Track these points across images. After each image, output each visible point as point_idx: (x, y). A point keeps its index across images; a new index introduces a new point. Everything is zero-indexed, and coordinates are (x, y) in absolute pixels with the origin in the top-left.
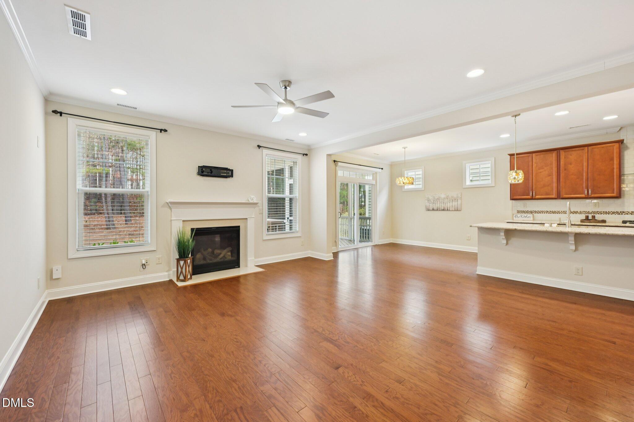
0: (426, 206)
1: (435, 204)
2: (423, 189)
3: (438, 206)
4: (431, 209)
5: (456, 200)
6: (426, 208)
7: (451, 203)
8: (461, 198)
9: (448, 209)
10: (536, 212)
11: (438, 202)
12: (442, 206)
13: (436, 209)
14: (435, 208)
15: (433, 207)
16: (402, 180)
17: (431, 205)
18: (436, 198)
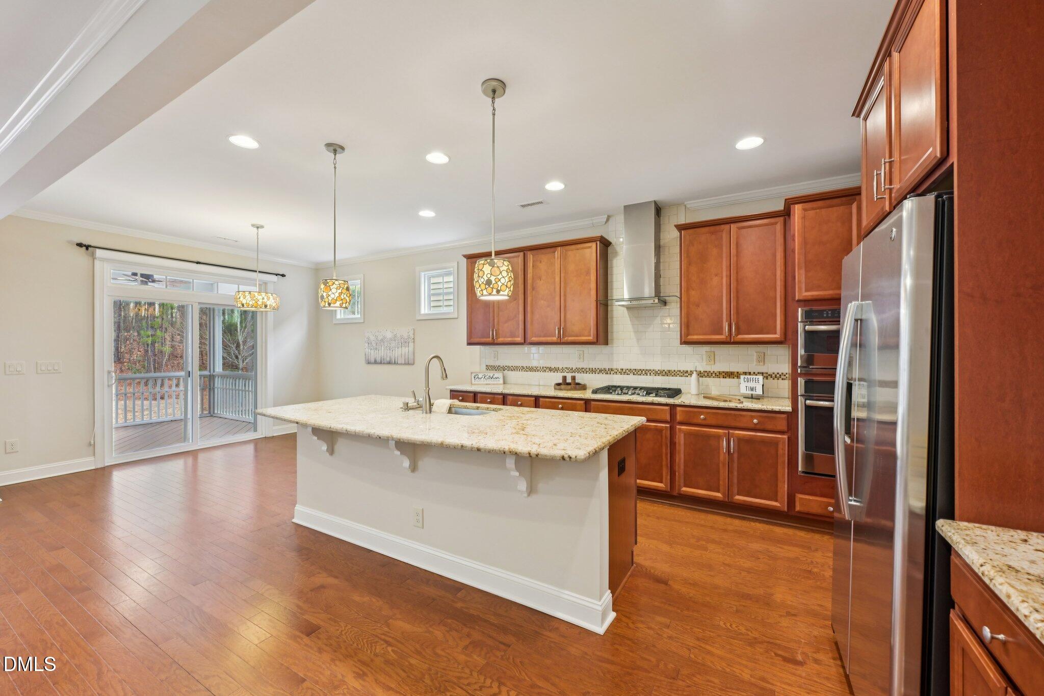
0: (366, 354)
1: (377, 351)
2: (362, 321)
3: (383, 354)
4: (373, 360)
5: (405, 342)
6: (365, 358)
7: (400, 349)
8: (413, 339)
9: (396, 361)
11: (383, 347)
12: (388, 355)
13: (380, 361)
14: (378, 360)
15: (375, 357)
17: (372, 352)
18: (380, 338)
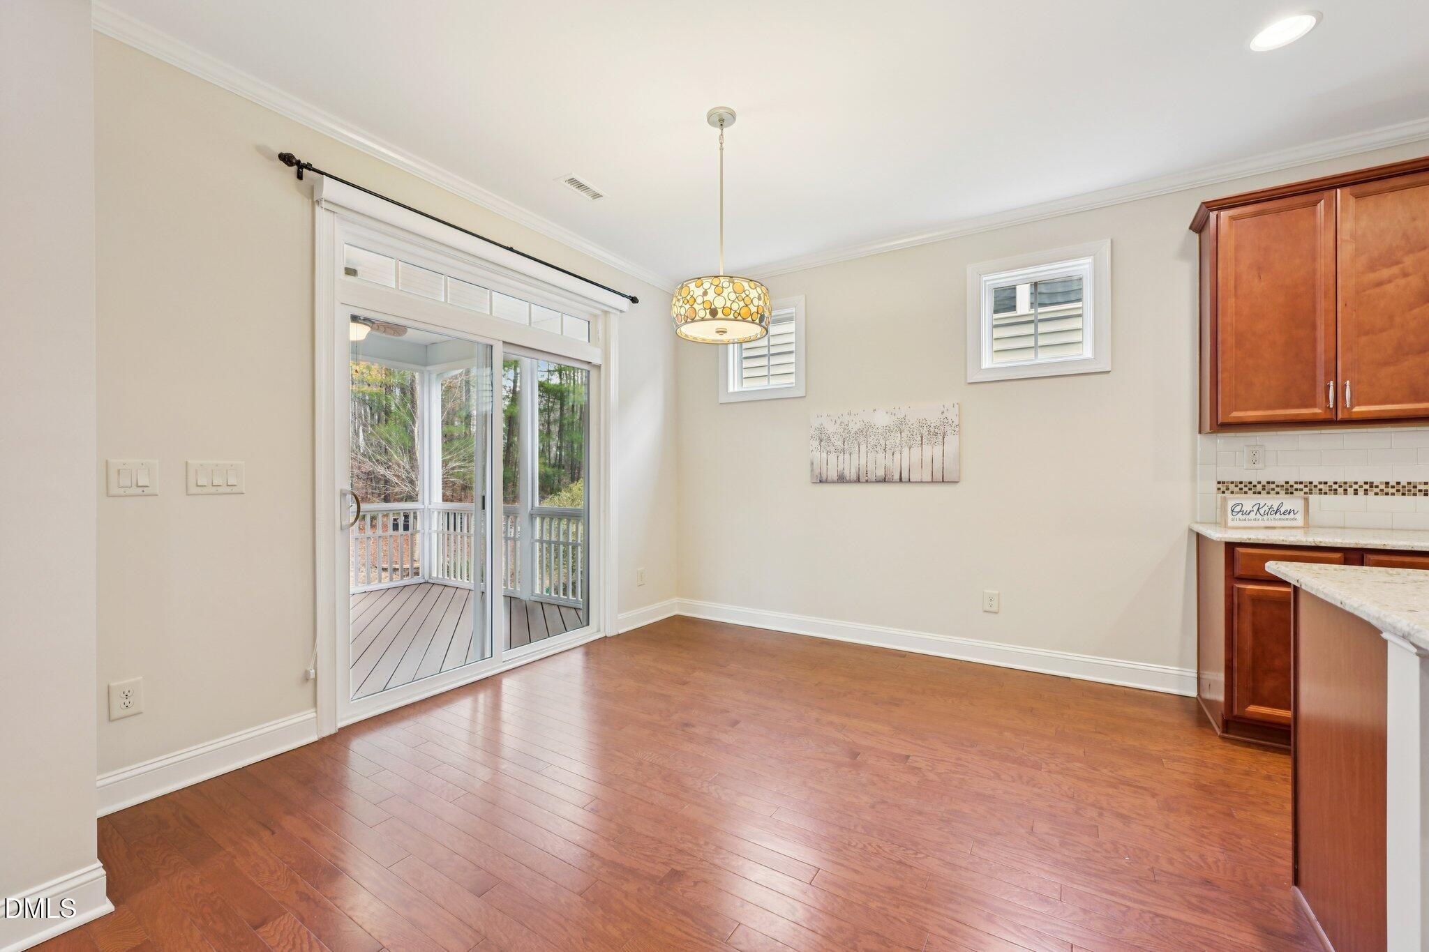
0: (812, 464)
1: (847, 456)
2: (802, 393)
3: (863, 462)
4: (833, 475)
5: (937, 433)
6: (812, 471)
7: (916, 450)
8: (959, 425)
9: (905, 476)
10: (1310, 488)
11: (863, 448)
12: (878, 463)
13: (854, 477)
14: (851, 473)
15: (841, 468)
16: (705, 293)
17: (832, 458)
18: (854, 427)
